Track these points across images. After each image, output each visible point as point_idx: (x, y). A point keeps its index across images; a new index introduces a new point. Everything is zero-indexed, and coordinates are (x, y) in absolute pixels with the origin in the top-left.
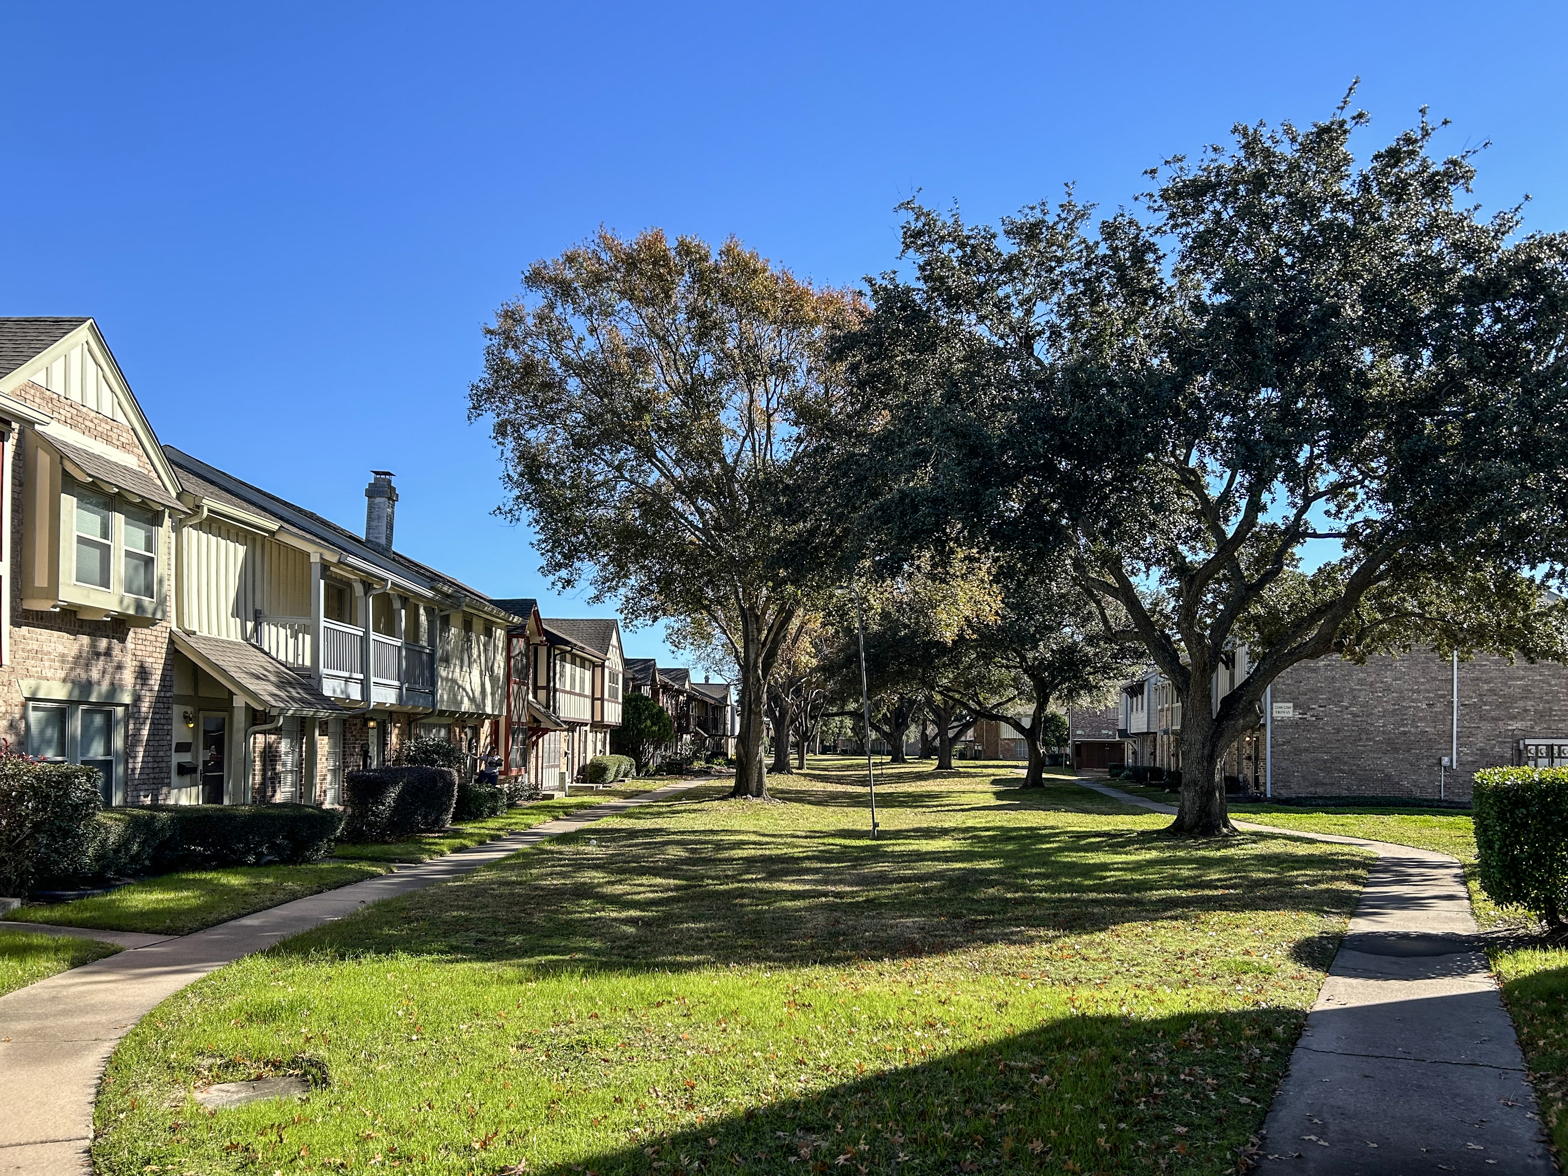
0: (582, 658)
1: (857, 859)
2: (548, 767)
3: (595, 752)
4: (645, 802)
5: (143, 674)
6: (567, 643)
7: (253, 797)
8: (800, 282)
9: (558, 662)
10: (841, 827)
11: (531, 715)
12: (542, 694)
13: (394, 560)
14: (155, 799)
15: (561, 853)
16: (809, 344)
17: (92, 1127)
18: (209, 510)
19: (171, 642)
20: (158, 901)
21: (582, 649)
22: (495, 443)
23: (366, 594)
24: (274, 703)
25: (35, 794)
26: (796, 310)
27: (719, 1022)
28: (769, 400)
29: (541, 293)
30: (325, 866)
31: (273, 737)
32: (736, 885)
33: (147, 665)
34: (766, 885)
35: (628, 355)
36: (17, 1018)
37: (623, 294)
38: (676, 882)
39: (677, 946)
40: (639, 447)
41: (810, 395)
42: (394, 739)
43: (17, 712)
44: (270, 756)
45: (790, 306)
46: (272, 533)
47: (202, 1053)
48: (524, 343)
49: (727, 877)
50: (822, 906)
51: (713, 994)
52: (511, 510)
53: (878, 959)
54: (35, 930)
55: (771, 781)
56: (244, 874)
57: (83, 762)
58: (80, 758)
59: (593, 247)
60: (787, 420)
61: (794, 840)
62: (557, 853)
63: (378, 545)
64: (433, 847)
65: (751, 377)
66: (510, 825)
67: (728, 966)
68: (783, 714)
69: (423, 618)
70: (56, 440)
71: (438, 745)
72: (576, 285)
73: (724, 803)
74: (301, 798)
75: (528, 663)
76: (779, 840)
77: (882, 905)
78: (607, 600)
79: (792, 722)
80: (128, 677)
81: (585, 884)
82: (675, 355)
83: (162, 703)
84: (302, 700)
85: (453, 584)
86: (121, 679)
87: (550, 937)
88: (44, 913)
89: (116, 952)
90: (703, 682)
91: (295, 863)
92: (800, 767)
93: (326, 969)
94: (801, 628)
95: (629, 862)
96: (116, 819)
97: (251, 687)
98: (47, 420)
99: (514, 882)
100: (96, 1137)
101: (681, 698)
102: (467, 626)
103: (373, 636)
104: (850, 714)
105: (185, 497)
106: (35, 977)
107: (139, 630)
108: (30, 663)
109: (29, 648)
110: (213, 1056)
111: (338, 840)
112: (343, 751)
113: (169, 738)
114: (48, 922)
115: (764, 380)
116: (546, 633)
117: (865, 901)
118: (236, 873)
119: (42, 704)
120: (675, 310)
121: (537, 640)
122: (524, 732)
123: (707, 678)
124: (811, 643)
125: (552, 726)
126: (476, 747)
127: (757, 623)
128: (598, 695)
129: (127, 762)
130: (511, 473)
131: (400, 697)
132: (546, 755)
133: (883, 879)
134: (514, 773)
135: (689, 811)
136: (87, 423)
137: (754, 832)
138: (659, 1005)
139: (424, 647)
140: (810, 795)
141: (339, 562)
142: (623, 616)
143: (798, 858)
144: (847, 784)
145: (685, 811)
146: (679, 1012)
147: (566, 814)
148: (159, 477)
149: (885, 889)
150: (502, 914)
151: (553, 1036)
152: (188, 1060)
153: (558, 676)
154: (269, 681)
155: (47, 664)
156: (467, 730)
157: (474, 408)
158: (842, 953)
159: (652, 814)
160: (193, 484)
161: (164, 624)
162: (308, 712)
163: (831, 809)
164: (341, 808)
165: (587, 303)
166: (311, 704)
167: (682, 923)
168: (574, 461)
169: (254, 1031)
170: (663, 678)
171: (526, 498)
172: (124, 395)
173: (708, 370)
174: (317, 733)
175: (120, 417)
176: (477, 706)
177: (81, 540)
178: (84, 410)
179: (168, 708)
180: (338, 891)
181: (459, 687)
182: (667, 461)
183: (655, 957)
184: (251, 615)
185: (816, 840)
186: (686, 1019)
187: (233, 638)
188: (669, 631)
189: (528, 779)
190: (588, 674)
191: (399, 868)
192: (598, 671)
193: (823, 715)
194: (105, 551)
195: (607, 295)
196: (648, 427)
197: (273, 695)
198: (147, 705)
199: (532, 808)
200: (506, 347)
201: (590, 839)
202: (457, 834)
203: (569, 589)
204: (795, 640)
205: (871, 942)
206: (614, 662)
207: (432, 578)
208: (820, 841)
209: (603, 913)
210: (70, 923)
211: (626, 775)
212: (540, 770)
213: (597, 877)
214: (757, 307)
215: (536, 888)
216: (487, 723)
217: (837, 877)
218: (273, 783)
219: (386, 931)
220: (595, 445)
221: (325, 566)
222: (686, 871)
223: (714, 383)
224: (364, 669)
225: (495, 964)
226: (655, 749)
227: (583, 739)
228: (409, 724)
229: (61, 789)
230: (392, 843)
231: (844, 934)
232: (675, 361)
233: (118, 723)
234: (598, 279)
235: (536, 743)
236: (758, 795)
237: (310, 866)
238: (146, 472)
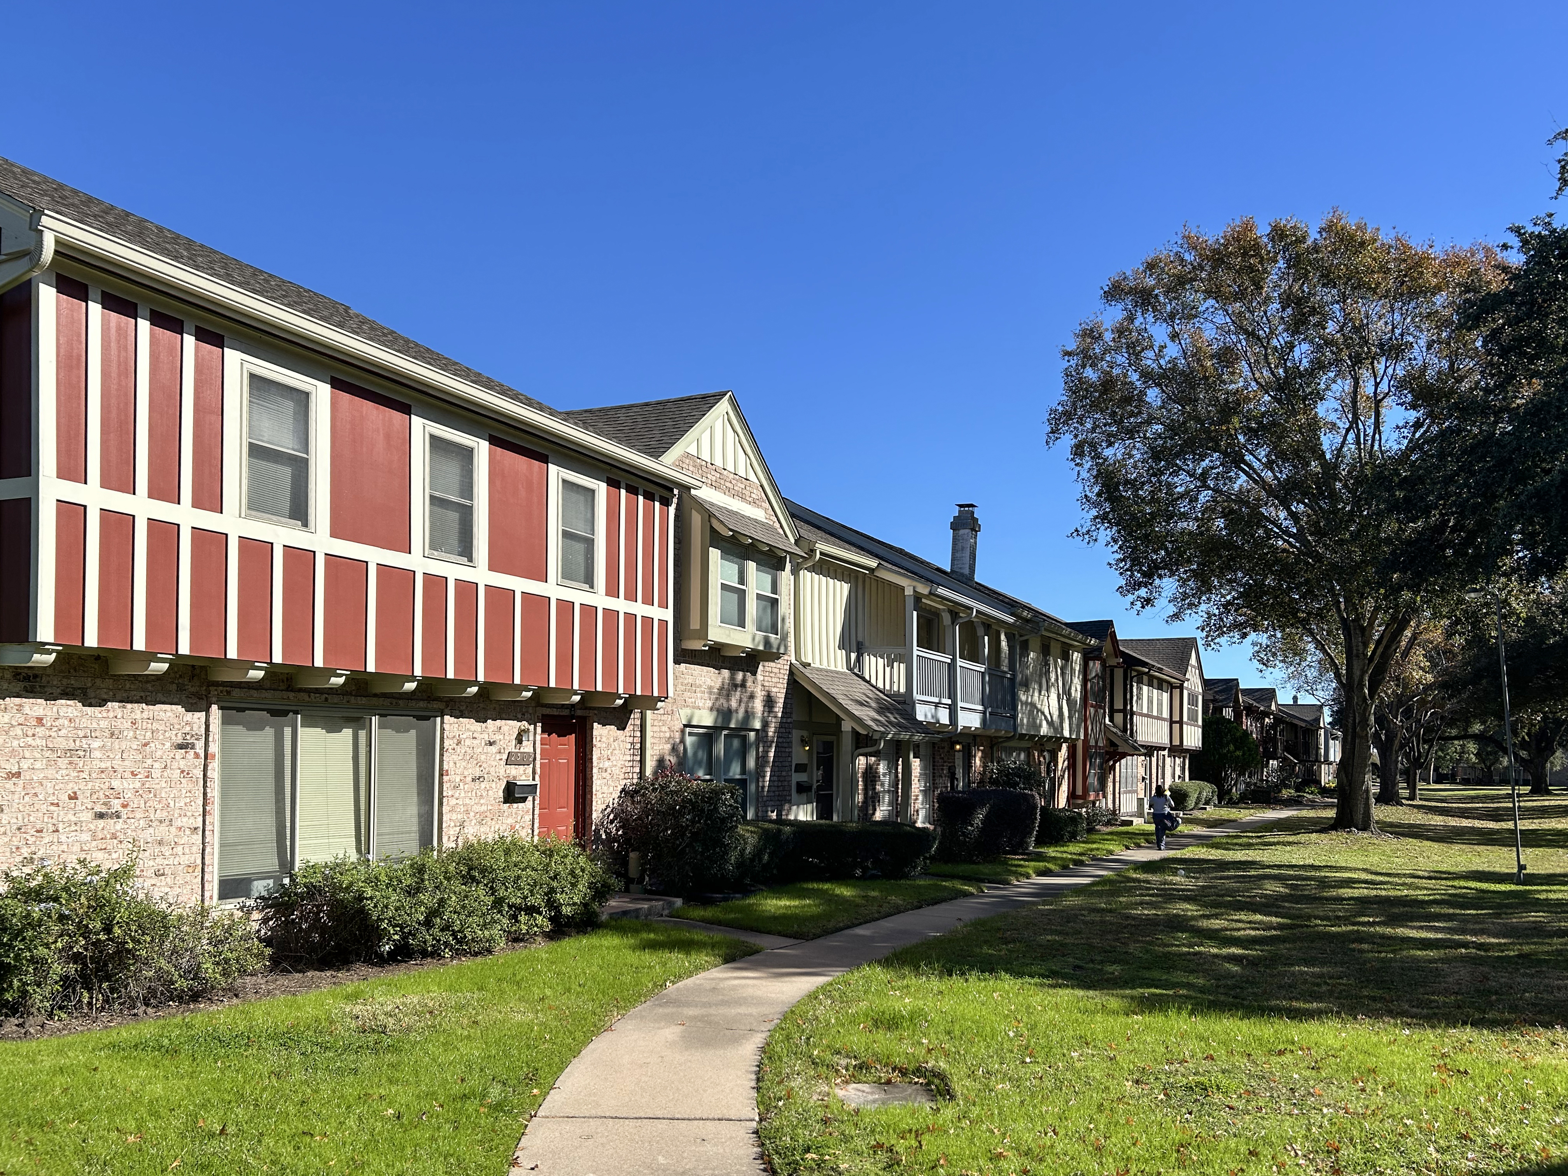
0: (1159, 679)
1: (1500, 906)
2: (1125, 792)
3: (1174, 778)
4: (1232, 832)
5: (769, 702)
6: (1145, 664)
7: (859, 815)
8: (1418, 245)
9: (1135, 684)
10: (1474, 868)
11: (1108, 739)
12: (1119, 717)
13: (975, 589)
14: (779, 815)
15: (1148, 882)
16: (1429, 315)
17: (757, 1110)
18: (821, 553)
19: (791, 673)
20: (786, 907)
21: (1160, 670)
22: (1073, 464)
23: (953, 623)
24: (876, 728)
25: (693, 808)
26: (1413, 279)
27: (1355, 1081)
28: (1377, 385)
29: (1120, 306)
30: (922, 883)
31: (873, 759)
32: (1350, 928)
33: (772, 694)
34: (1389, 931)
35: (1212, 357)
36: (688, 1004)
37: (1208, 293)
38: (1279, 920)
39: (1293, 989)
40: (1225, 454)
41: (1430, 373)
42: (978, 762)
43: (678, 735)
44: (871, 776)
45: (1405, 276)
46: (872, 570)
47: (838, 1053)
48: (1102, 359)
49: (1338, 918)
50: (1463, 958)
51: (1343, 1048)
52: (1088, 532)
53: (1548, 1025)
54: (695, 927)
55: (1380, 813)
56: (854, 887)
57: (726, 781)
58: (724, 777)
59: (1176, 249)
60: (1402, 405)
61: (1416, 881)
62: (1144, 881)
63: (962, 575)
64: (1020, 869)
65: (1357, 360)
66: (1092, 850)
67: (1355, 1018)
68: (1390, 737)
69: (1004, 644)
70: (706, 501)
71: (1019, 768)
72: (1157, 291)
73: (1323, 835)
74: (897, 816)
75: (1104, 686)
76: (1396, 880)
77: (1540, 962)
78: (1187, 617)
79: (1402, 746)
80: (758, 705)
81: (1177, 916)
82: (1266, 349)
83: (784, 727)
84: (898, 725)
85: (1030, 609)
86: (753, 708)
87: (1149, 969)
88: (700, 913)
89: (757, 952)
90: (1292, 703)
91: (896, 879)
92: (1412, 797)
93: (935, 983)
94: (1414, 637)
95: (1223, 896)
96: (752, 832)
97: (856, 713)
98: (699, 484)
99: (1103, 910)
100: (761, 1120)
101: (1267, 720)
102: (1045, 651)
103: (960, 662)
104: (1475, 737)
105: (801, 543)
106: (698, 969)
107: (766, 664)
108: (687, 694)
109: (686, 682)
110: (848, 1056)
111: (932, 858)
112: (932, 775)
113: (789, 759)
114: (704, 920)
115: (1372, 363)
116: (1123, 654)
117: (1518, 956)
118: (847, 885)
119: (696, 730)
120: (1268, 300)
121: (1113, 662)
122: (1101, 755)
123: (1295, 698)
124: (1425, 656)
125: (1131, 751)
126: (1055, 771)
127: (1363, 635)
128: (1176, 718)
129: (758, 781)
130: (1089, 494)
131: (984, 721)
132: (1123, 780)
133: (1538, 931)
134: (1092, 798)
135: (1284, 844)
136: (728, 484)
137: (1365, 870)
138: (1281, 1053)
139: (1006, 673)
140: (1428, 830)
141: (930, 593)
142: (1205, 634)
143: (1423, 902)
144: (1474, 818)
145: (1278, 843)
146: (1306, 1064)
147: (1148, 841)
148: (781, 526)
149: (1543, 944)
150: (1096, 941)
151: (1168, 1074)
152: (828, 1056)
153: (1135, 698)
154: (870, 707)
155: (699, 695)
156: (1045, 753)
157: (1053, 432)
158: (1498, 1016)
159: (1240, 845)
160: (807, 532)
161: (786, 657)
162: (905, 736)
163: (1457, 847)
164: (931, 827)
165: (1168, 307)
166: (906, 729)
167: (1293, 965)
168: (1154, 475)
169: (880, 1035)
170: (1246, 699)
171: (1104, 518)
172: (754, 454)
173: (1304, 361)
174: (911, 756)
175: (752, 477)
176: (1055, 729)
177: (724, 587)
178: (725, 473)
179: (789, 733)
180: (936, 907)
181: (1038, 710)
182: (1256, 465)
183: (1267, 1000)
184: (854, 647)
185: (1443, 882)
186: (1314, 1073)
187: (839, 669)
188: (1256, 648)
189: (1106, 804)
190: (1166, 696)
191: (989, 888)
192: (1177, 692)
193: (1440, 738)
194: (742, 594)
195: (1190, 296)
196: (1236, 430)
197: (874, 720)
198: (772, 729)
199: (1111, 833)
200: (1084, 367)
201: (1177, 869)
202: (1040, 857)
203: (1148, 608)
204: (1406, 654)
205: (1534, 1005)
206: (1193, 683)
207: (1011, 605)
208: (1450, 883)
209: (1202, 949)
210: (719, 923)
211: (1207, 803)
212: (1117, 795)
213: (1190, 909)
214: (1365, 283)
215: (1128, 917)
216: (1064, 746)
217: (1477, 927)
218: (873, 802)
219: (985, 950)
220: (1177, 456)
221: (918, 597)
222: (1289, 908)
223: (1311, 373)
224: (952, 695)
225: (1097, 993)
226: (1239, 776)
227: (1160, 764)
228: (992, 748)
229: (711, 804)
230: (979, 863)
231: (1496, 993)
232: (1266, 356)
233: (751, 745)
234: (1182, 281)
235: (1113, 768)
236: (1365, 827)
237: (908, 882)
238: (771, 523)
